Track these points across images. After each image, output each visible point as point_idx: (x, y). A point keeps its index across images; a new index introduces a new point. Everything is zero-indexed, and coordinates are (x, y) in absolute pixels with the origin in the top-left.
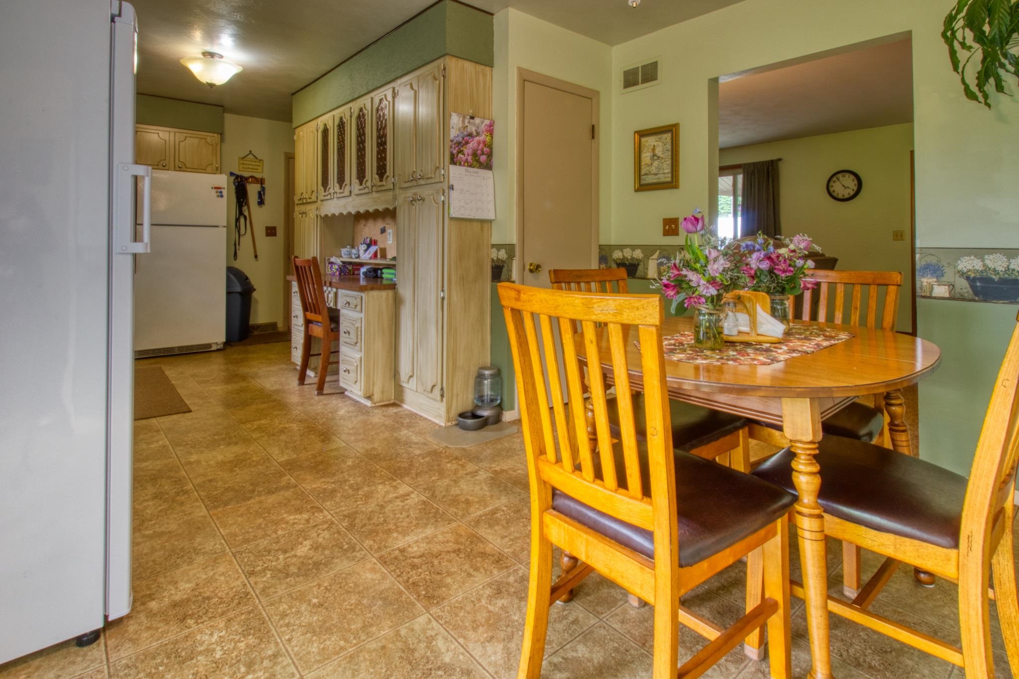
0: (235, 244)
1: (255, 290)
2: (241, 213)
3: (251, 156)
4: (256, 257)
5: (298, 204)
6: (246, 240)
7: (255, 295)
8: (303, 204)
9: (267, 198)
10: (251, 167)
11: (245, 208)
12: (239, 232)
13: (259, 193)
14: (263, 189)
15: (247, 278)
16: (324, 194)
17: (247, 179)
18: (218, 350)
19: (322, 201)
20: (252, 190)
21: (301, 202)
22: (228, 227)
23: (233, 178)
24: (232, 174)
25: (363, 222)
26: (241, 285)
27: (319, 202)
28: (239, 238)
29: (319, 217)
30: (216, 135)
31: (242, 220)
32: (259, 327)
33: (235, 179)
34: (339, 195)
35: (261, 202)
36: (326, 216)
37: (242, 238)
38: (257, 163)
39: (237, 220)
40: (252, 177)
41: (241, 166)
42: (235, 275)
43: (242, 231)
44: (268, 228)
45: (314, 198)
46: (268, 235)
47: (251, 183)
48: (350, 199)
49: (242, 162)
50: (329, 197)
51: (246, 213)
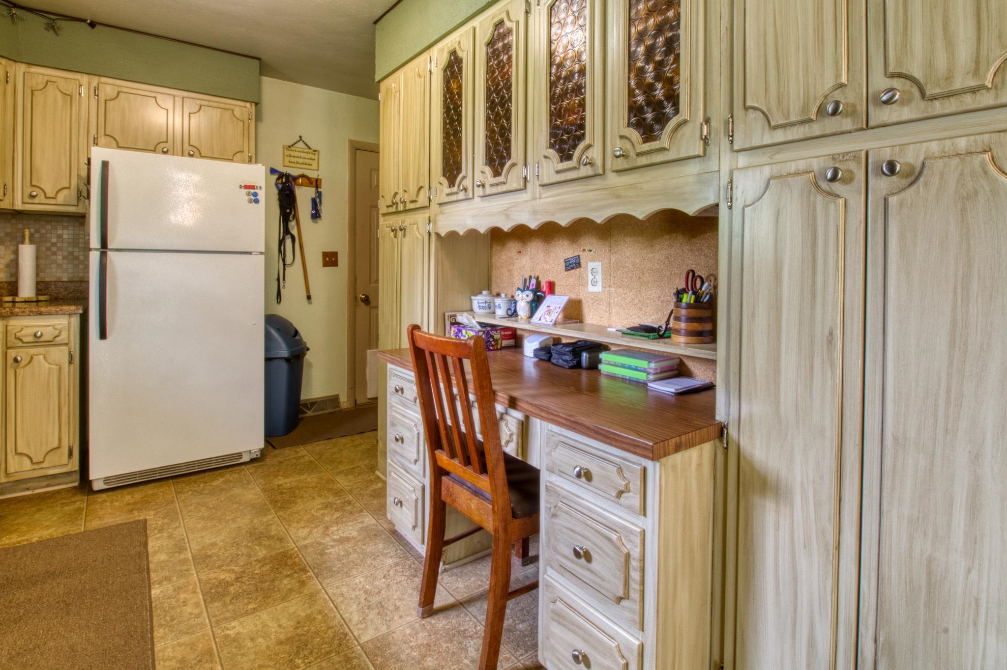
0: (278, 280)
1: (308, 349)
2: (287, 231)
3: (301, 144)
4: (309, 298)
5: (384, 215)
6: (294, 273)
7: (309, 357)
8: (398, 213)
9: (325, 209)
10: (301, 161)
11: (292, 224)
12: (284, 260)
13: (314, 202)
14: (319, 194)
15: (296, 333)
16: (448, 191)
17: (295, 179)
18: (253, 461)
19: (441, 204)
20: (304, 195)
21: (393, 209)
22: (266, 253)
23: (276, 177)
24: (273, 171)
25: (513, 247)
26: (289, 346)
27: (434, 207)
28: (284, 269)
29: (433, 236)
30: (248, 105)
31: (288, 241)
32: (313, 403)
33: (278, 179)
34: (489, 190)
35: (316, 215)
36: (453, 234)
37: (287, 269)
38: (309, 156)
39: (281, 242)
40: (303, 176)
41: (287, 159)
42: (278, 330)
43: (289, 259)
44: (325, 255)
45: (422, 200)
46: (326, 264)
47: (302, 185)
48: (524, 196)
49: (287, 153)
50: (461, 195)
51: (294, 232)
